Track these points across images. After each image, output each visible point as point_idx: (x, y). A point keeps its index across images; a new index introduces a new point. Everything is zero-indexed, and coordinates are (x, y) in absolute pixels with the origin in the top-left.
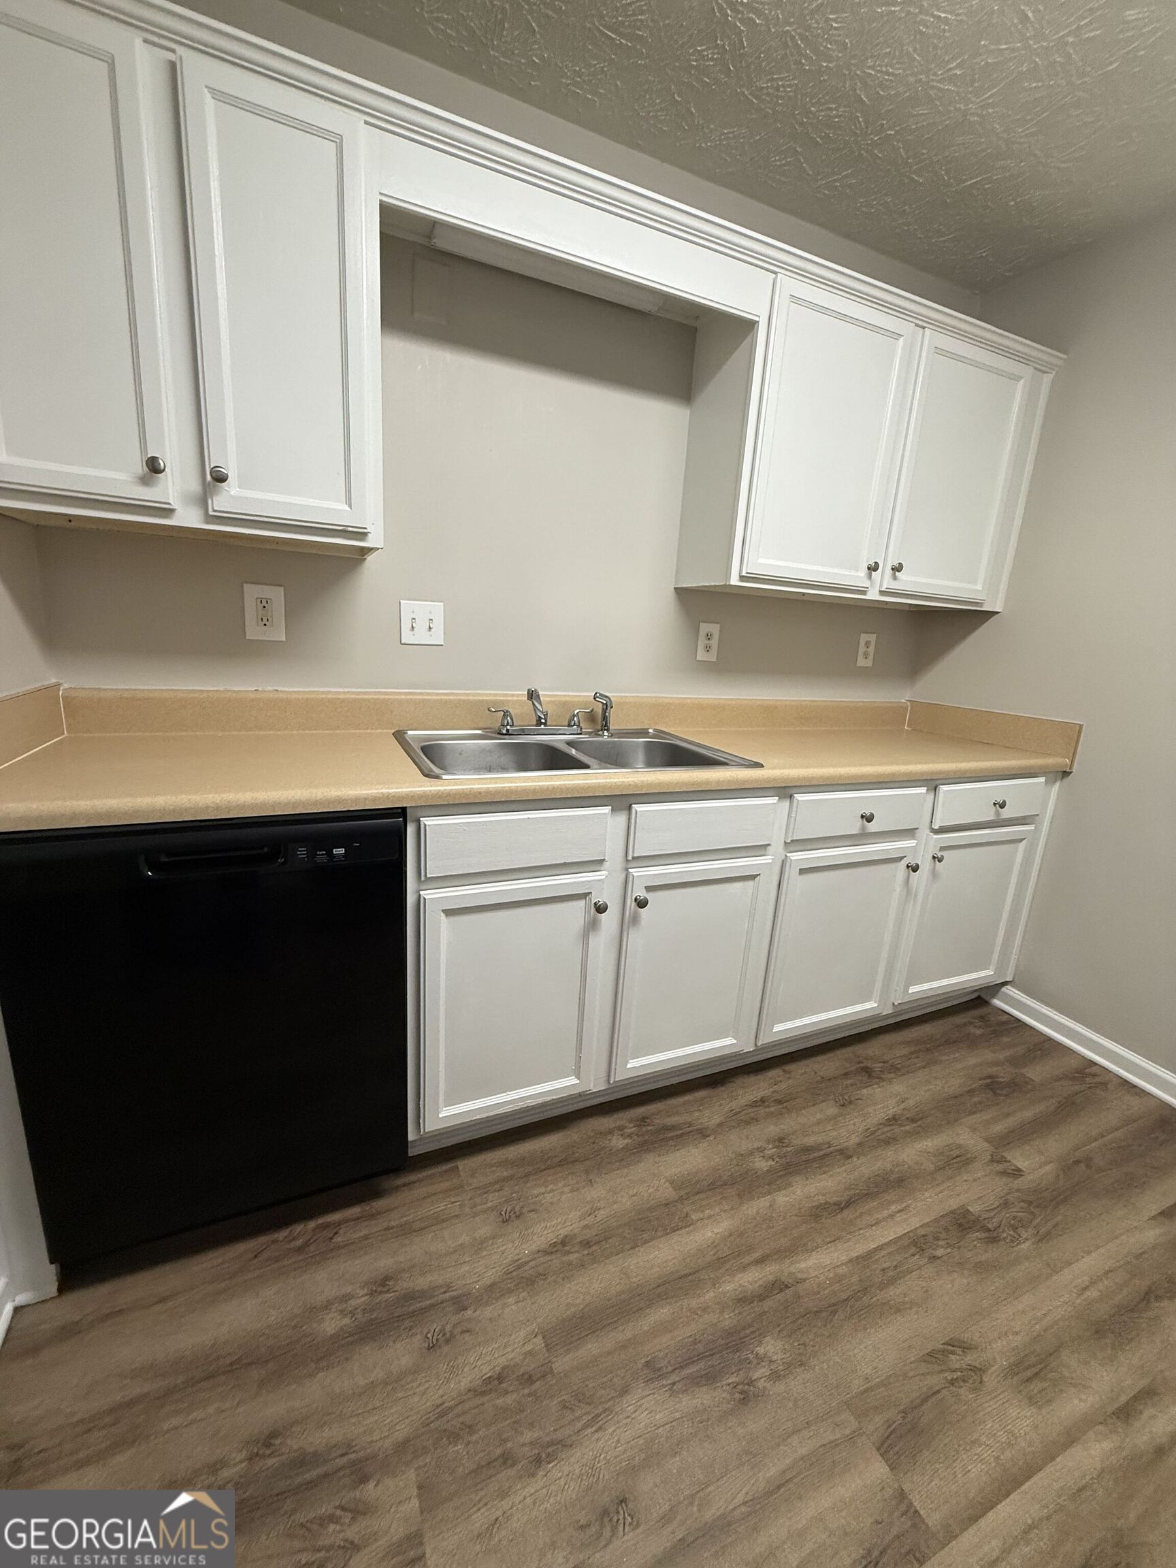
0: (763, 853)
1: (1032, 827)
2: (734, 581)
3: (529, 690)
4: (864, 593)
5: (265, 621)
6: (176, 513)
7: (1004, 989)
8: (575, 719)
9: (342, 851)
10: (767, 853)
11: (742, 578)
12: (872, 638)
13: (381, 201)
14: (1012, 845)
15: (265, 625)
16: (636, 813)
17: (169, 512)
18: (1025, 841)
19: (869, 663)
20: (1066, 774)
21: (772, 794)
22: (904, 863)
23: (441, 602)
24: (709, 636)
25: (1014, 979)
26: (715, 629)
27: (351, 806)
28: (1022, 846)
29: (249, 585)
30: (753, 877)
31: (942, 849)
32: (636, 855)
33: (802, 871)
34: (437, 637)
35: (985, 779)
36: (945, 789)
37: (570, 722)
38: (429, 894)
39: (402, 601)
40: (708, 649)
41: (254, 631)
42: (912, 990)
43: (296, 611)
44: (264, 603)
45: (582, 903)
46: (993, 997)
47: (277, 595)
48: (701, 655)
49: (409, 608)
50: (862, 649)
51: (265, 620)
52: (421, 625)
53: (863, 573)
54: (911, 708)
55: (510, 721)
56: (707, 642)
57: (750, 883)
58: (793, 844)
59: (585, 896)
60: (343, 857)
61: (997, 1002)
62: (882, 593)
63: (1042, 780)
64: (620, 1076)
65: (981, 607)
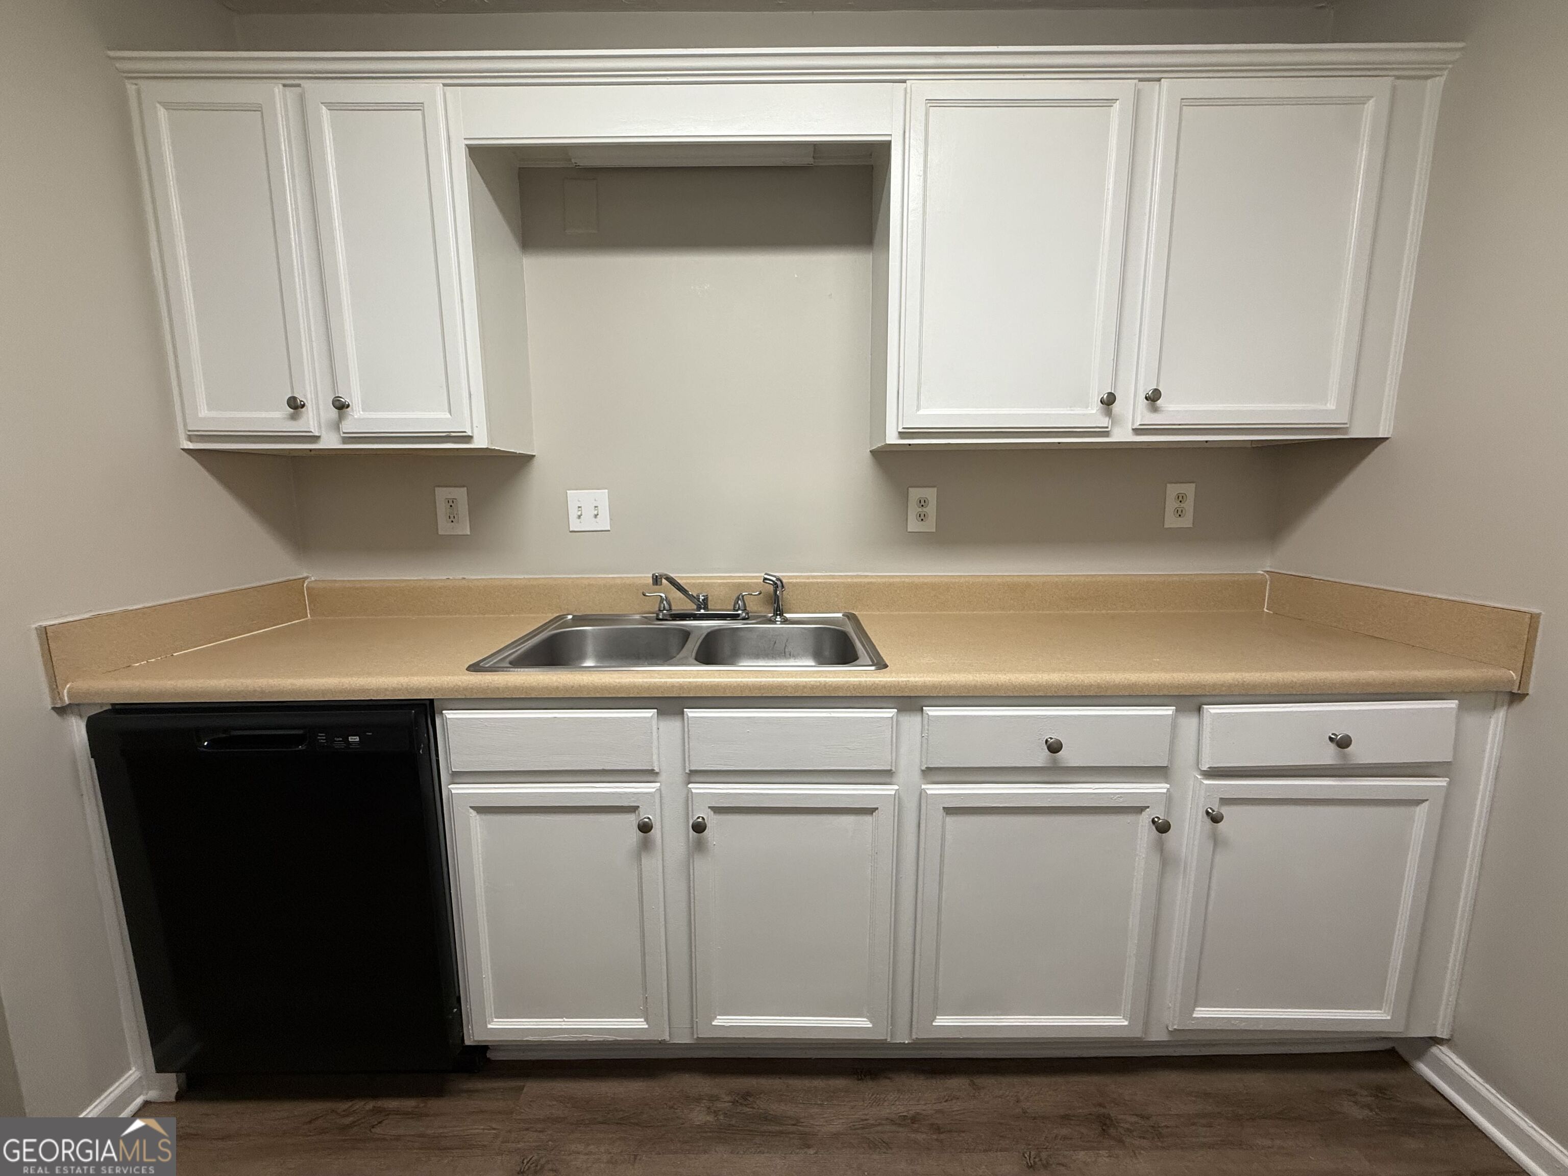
0: (888, 780)
1: (1442, 782)
2: (891, 438)
3: (653, 575)
4: (1106, 434)
5: (452, 519)
6: (322, 439)
7: (1435, 1050)
8: (740, 602)
9: (357, 739)
10: (894, 780)
11: (903, 435)
12: (1190, 490)
13: (467, 145)
14: (1401, 810)
15: (452, 521)
16: (688, 718)
17: (316, 439)
18: (1426, 804)
19: (1186, 522)
20: (1513, 696)
21: (890, 706)
22: (1145, 819)
23: (606, 489)
24: (923, 503)
25: (1452, 1036)
26: (931, 494)
27: (373, 696)
28: (1421, 812)
29: (440, 489)
30: (871, 811)
31: (1224, 801)
32: (693, 768)
33: (950, 811)
34: (604, 523)
35: (1319, 698)
36: (1212, 711)
37: (734, 606)
38: (456, 788)
39: (568, 491)
40: (922, 517)
41: (444, 528)
42: (1202, 1012)
43: (477, 508)
44: (451, 503)
45: (626, 818)
46: (1421, 1058)
47: (461, 494)
48: (913, 525)
49: (575, 497)
50: (1171, 505)
51: (452, 516)
52: (588, 513)
53: (1095, 408)
54: (1271, 582)
55: (666, 605)
56: (920, 510)
57: (868, 819)
58: (935, 774)
59: (633, 809)
60: (359, 744)
61: (1424, 1069)
62: (1137, 431)
63: (1453, 704)
64: (704, 1033)
65: (1346, 434)
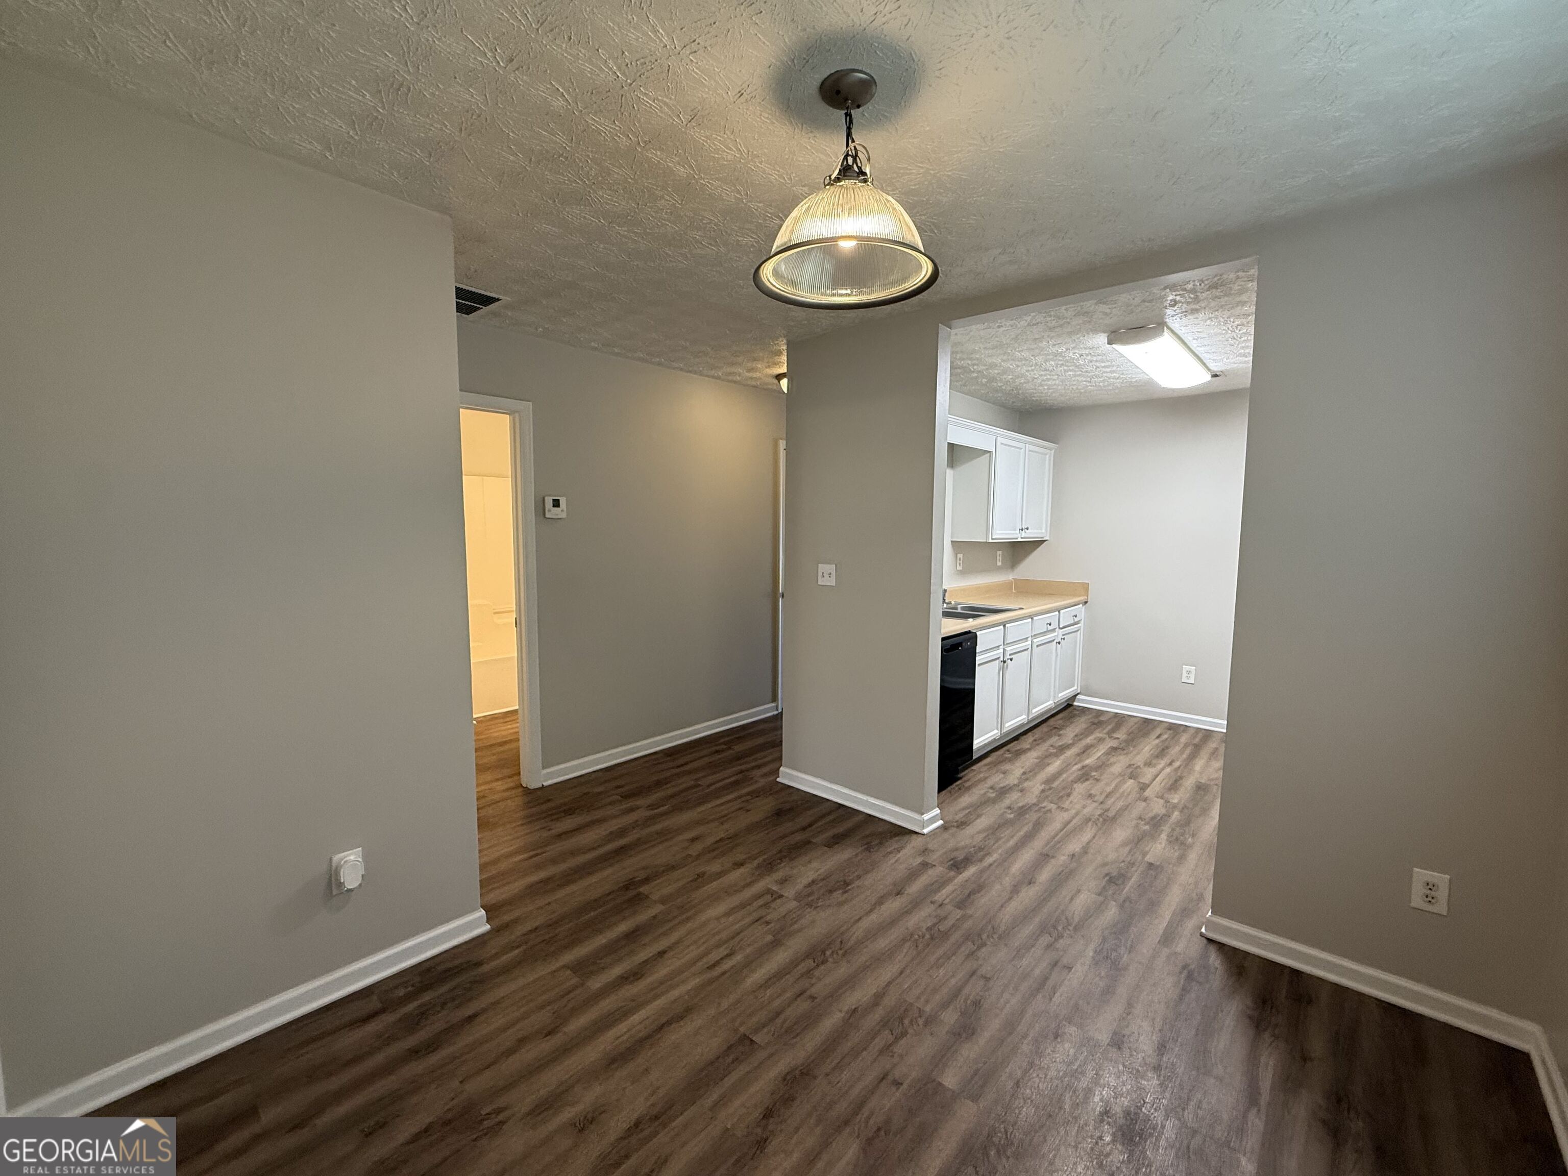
2: (991, 541)
7: (1077, 697)
10: (1029, 640)
11: (992, 539)
14: (1077, 632)
18: (1079, 630)
20: (1086, 602)
24: (960, 559)
26: (962, 556)
28: (1079, 632)
33: (1038, 646)
36: (1060, 613)
40: (960, 564)
45: (997, 662)
46: (1074, 701)
48: (958, 568)
50: (998, 558)
53: (1018, 532)
56: (959, 562)
58: (1035, 636)
61: (1075, 704)
